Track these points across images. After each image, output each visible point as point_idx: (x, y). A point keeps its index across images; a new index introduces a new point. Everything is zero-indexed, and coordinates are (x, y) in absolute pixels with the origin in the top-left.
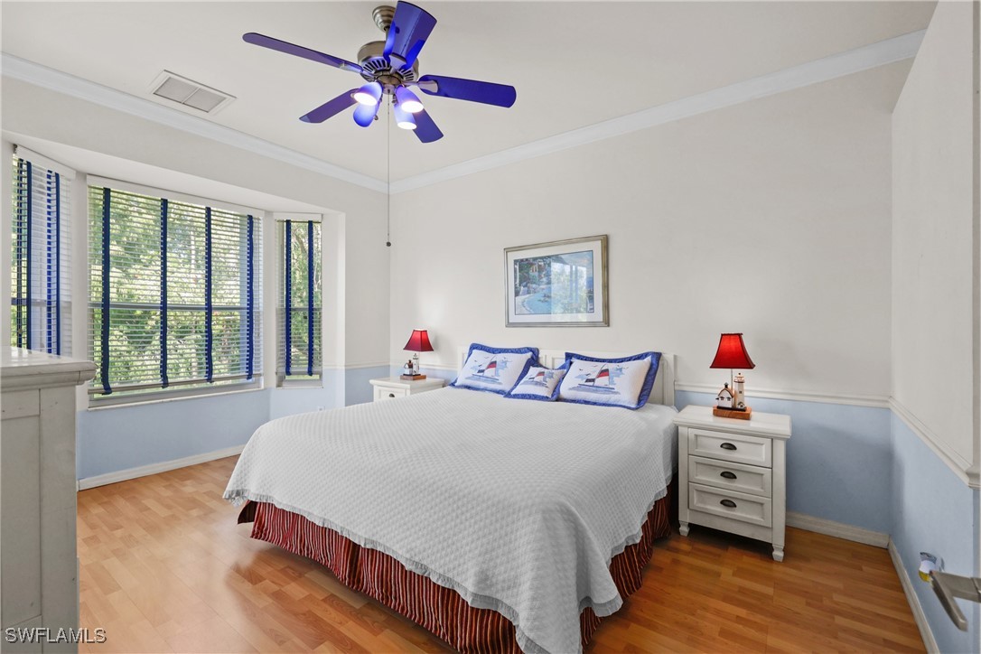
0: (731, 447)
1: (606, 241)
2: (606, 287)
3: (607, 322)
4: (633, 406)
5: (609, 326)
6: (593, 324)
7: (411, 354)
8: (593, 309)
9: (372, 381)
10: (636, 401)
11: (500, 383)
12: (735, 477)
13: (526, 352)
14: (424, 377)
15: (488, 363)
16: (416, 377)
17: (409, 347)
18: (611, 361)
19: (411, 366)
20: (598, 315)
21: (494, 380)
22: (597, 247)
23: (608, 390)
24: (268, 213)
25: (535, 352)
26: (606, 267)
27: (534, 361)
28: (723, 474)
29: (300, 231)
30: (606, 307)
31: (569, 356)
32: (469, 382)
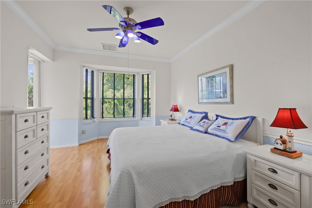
0: (274, 172)
1: (232, 67)
2: (232, 87)
3: (232, 102)
4: (233, 140)
5: (233, 104)
6: (226, 103)
7: (172, 112)
8: (227, 96)
9: (161, 120)
10: (235, 137)
11: (191, 124)
12: (277, 189)
13: (203, 114)
14: (176, 120)
15: (190, 117)
16: (172, 120)
17: (171, 110)
18: (230, 119)
19: (171, 116)
20: (228, 99)
21: (189, 123)
22: (227, 70)
23: (224, 131)
24: (138, 73)
25: (206, 114)
26: (232, 78)
27: (206, 117)
28: (269, 185)
29: (146, 77)
30: (232, 95)
31: (217, 116)
32: (183, 123)
